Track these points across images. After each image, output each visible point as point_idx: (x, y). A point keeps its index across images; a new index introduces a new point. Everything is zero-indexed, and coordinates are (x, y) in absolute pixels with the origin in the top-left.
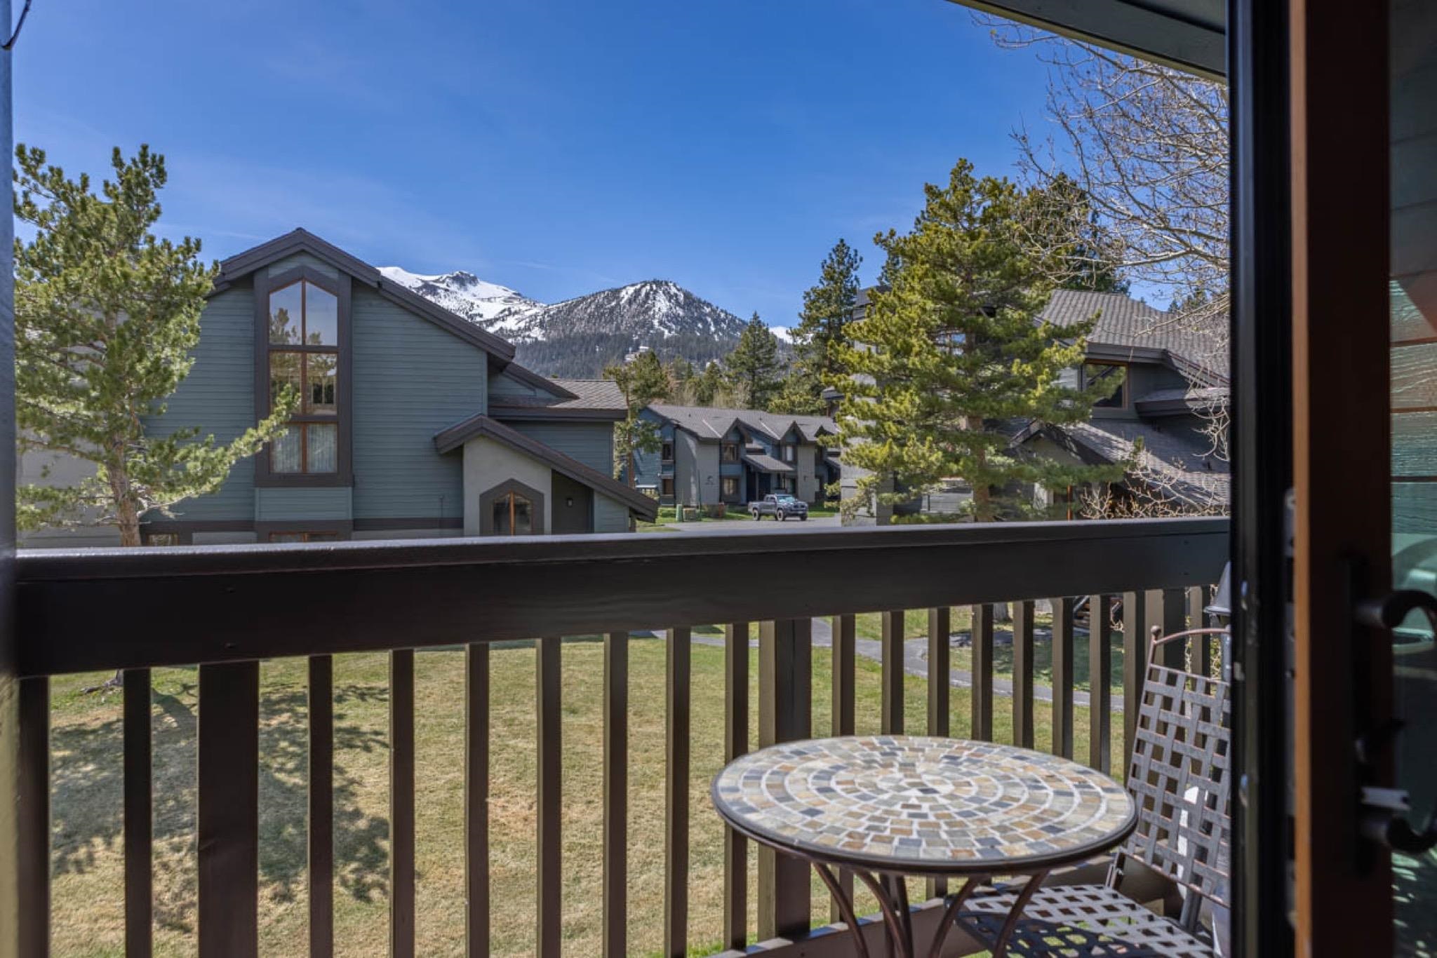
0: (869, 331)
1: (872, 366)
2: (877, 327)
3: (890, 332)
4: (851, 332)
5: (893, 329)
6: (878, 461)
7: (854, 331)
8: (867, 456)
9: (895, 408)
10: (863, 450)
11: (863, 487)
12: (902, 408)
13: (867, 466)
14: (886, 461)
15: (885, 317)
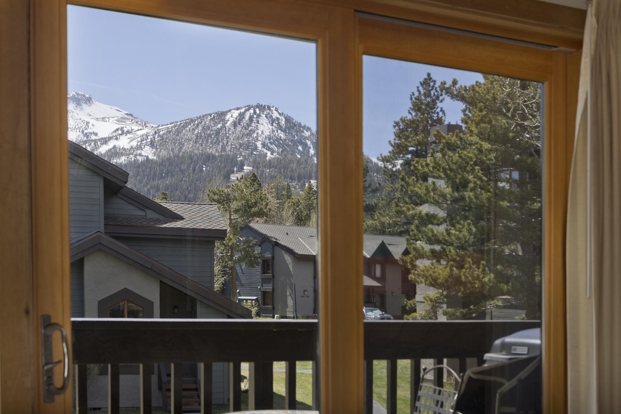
0: (434, 168)
1: (436, 197)
2: (440, 165)
3: (451, 170)
4: (420, 167)
5: (454, 167)
6: (440, 281)
7: (422, 166)
8: (431, 276)
9: (455, 235)
10: (428, 271)
11: (428, 302)
12: (461, 235)
13: (431, 285)
14: (447, 281)
15: (447, 157)
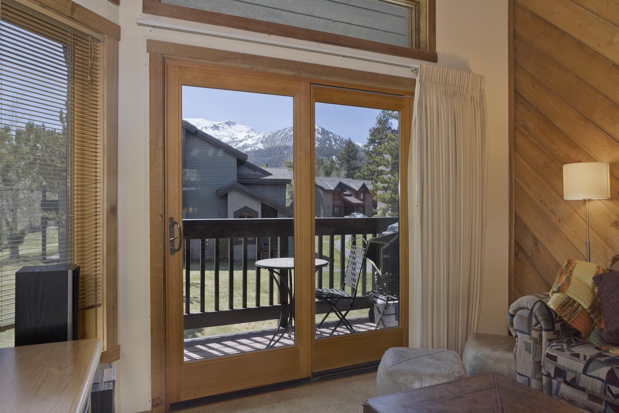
0: (384, 149)
1: (385, 162)
2: (386, 148)
3: (392, 150)
4: (378, 149)
5: (393, 149)
6: (386, 200)
7: (379, 149)
8: (382, 198)
9: (393, 179)
10: (381, 196)
11: (382, 210)
12: (395, 180)
13: (382, 202)
14: (389, 200)
15: (390, 144)
